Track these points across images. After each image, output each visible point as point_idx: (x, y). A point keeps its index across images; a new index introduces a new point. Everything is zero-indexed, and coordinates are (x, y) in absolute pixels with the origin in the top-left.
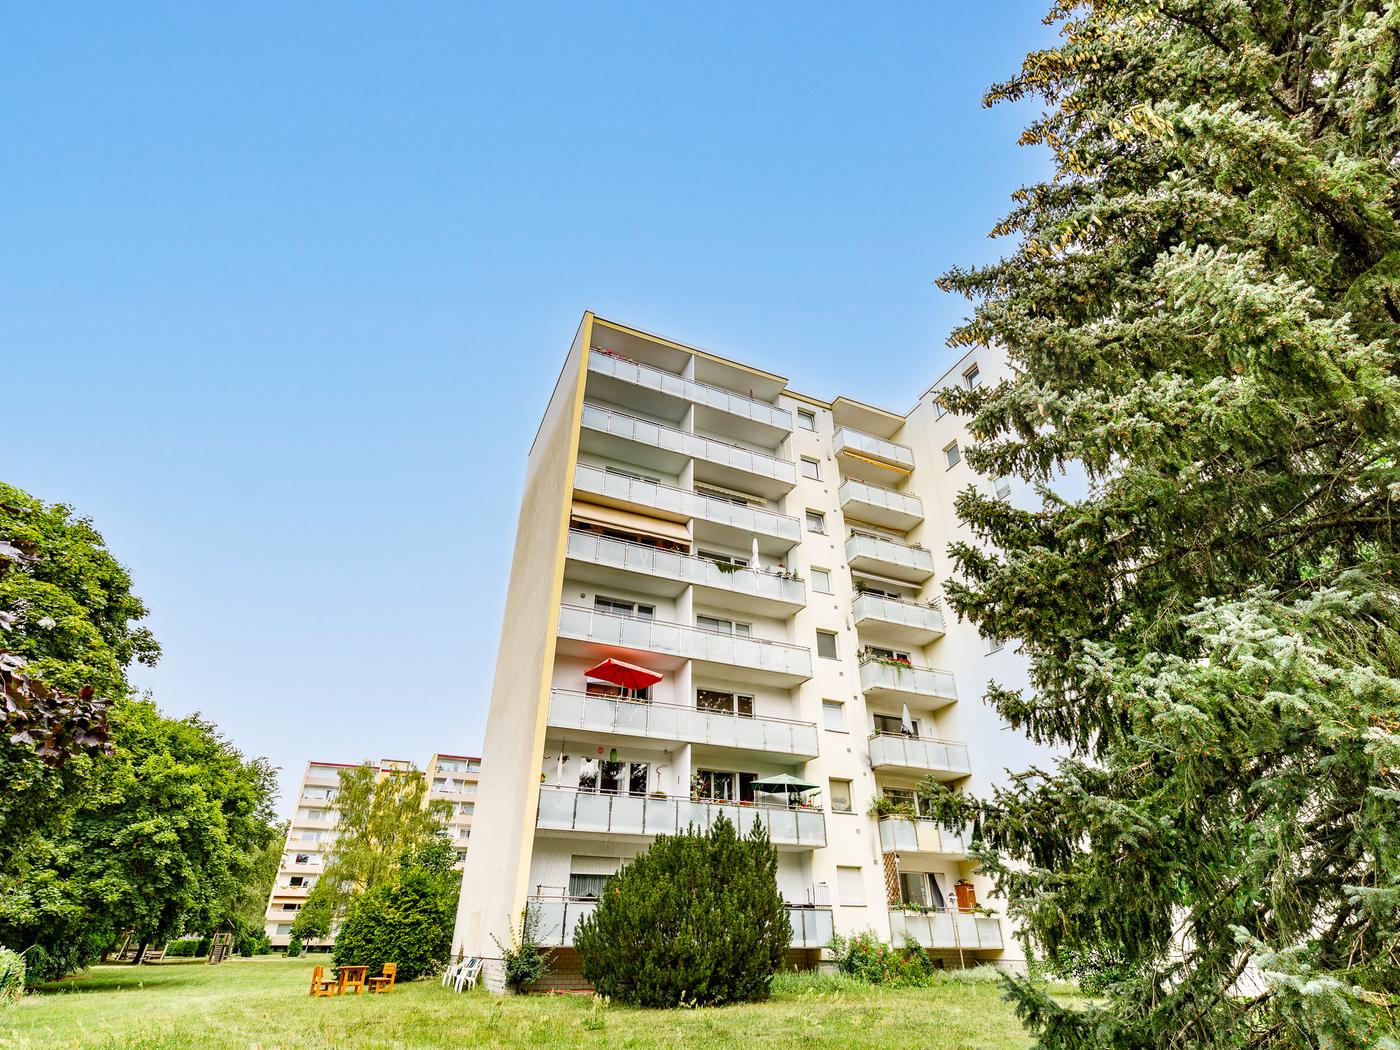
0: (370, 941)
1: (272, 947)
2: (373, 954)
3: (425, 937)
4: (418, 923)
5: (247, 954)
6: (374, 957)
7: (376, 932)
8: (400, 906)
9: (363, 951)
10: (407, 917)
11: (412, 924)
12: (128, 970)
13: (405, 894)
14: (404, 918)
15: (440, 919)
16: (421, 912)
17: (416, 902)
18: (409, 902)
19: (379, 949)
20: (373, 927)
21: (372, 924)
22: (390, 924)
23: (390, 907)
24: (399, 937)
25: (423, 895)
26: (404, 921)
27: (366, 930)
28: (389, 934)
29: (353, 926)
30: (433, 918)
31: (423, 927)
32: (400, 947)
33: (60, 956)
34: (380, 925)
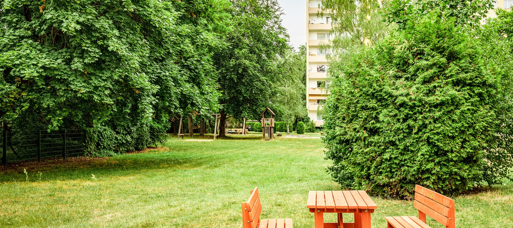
0: (373, 132)
1: (317, 128)
2: (384, 151)
3: (471, 126)
4: (454, 103)
5: (300, 132)
6: (387, 156)
7: (381, 117)
8: (415, 75)
9: (367, 146)
10: (430, 92)
11: (442, 104)
12: (204, 143)
13: (419, 54)
14: (427, 94)
15: (490, 96)
16: (456, 83)
17: (442, 68)
18: (431, 67)
19: (393, 143)
20: (374, 109)
21: (373, 103)
22: (403, 105)
23: (397, 77)
24: (425, 126)
25: (453, 57)
26: (427, 99)
27: (364, 114)
28: (405, 120)
29: (343, 109)
30: (480, 95)
31: (463, 108)
32: (429, 142)
33: (126, 135)
34: (386, 106)
